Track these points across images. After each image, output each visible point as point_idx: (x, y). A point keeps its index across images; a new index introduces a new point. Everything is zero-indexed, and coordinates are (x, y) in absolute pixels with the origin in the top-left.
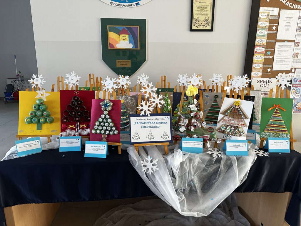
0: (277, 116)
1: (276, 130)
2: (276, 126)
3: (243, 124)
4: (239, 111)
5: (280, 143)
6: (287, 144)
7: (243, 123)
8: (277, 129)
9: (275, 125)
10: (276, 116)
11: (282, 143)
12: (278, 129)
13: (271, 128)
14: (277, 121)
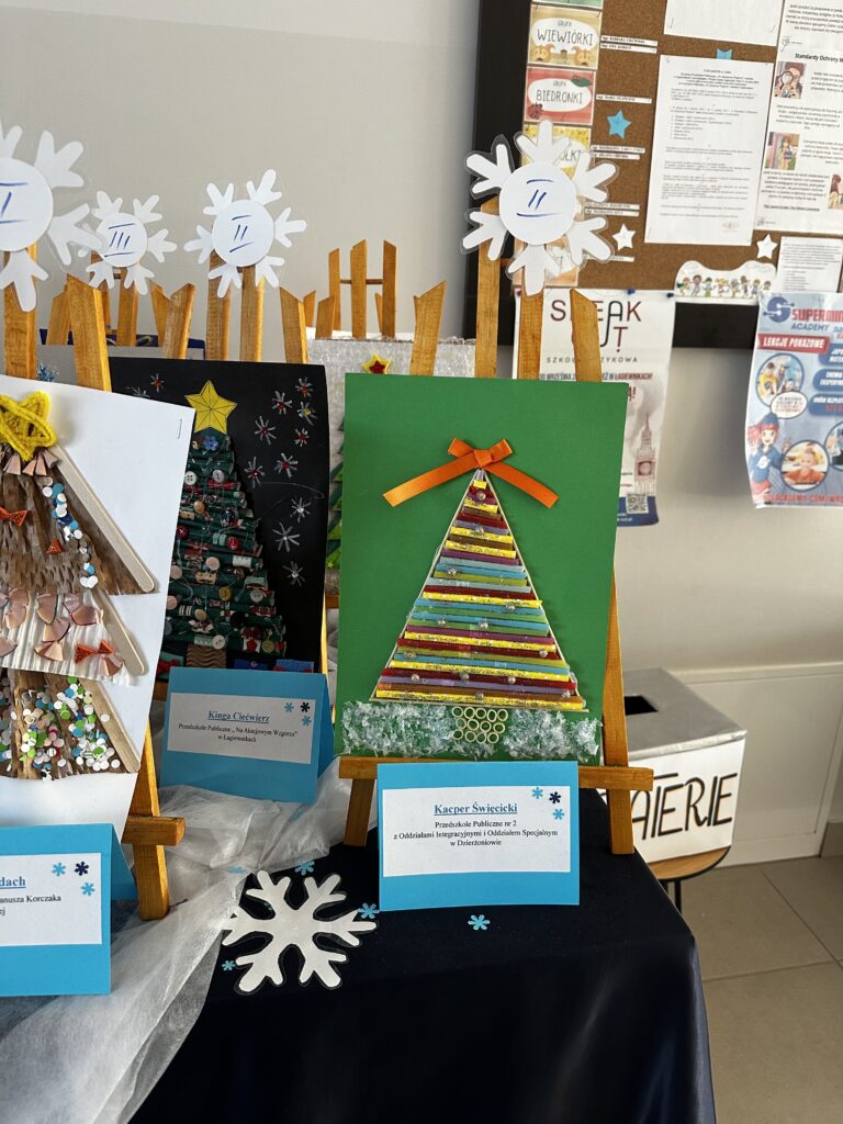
0: (484, 550)
1: (474, 677)
2: (472, 648)
3: (103, 649)
4: (45, 507)
5: (491, 818)
6: (550, 823)
7: (97, 634)
8: (482, 671)
9: (467, 634)
10: (475, 549)
11: (509, 818)
12: (495, 672)
13: (432, 667)
14: (486, 599)
